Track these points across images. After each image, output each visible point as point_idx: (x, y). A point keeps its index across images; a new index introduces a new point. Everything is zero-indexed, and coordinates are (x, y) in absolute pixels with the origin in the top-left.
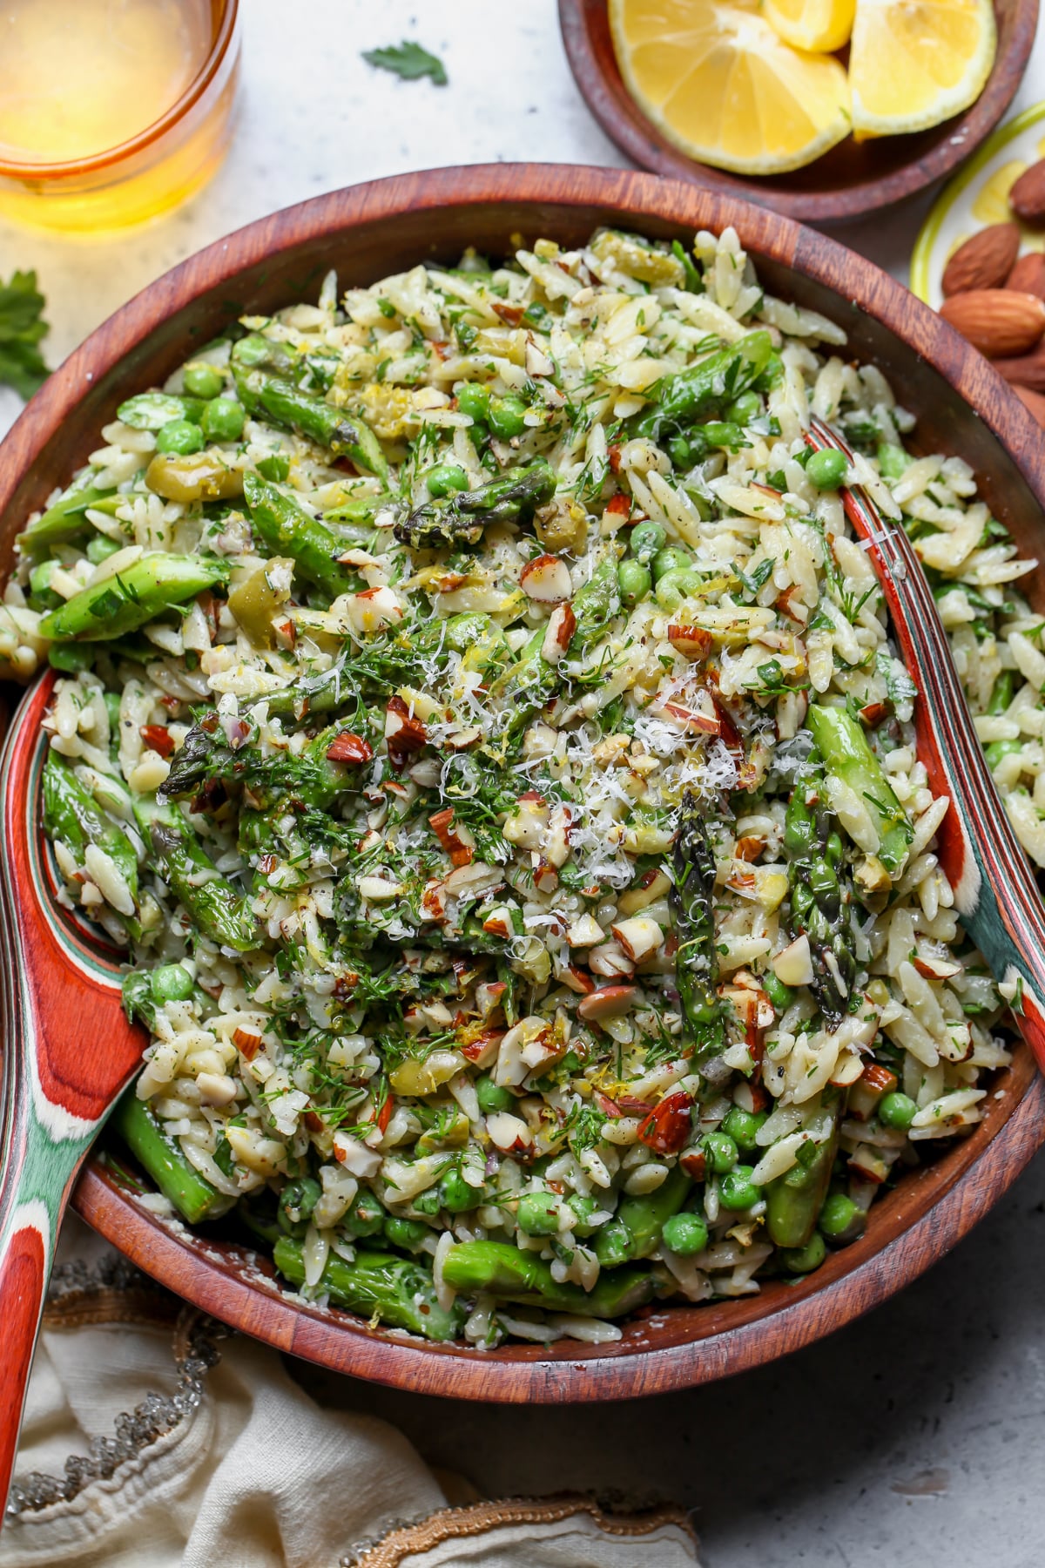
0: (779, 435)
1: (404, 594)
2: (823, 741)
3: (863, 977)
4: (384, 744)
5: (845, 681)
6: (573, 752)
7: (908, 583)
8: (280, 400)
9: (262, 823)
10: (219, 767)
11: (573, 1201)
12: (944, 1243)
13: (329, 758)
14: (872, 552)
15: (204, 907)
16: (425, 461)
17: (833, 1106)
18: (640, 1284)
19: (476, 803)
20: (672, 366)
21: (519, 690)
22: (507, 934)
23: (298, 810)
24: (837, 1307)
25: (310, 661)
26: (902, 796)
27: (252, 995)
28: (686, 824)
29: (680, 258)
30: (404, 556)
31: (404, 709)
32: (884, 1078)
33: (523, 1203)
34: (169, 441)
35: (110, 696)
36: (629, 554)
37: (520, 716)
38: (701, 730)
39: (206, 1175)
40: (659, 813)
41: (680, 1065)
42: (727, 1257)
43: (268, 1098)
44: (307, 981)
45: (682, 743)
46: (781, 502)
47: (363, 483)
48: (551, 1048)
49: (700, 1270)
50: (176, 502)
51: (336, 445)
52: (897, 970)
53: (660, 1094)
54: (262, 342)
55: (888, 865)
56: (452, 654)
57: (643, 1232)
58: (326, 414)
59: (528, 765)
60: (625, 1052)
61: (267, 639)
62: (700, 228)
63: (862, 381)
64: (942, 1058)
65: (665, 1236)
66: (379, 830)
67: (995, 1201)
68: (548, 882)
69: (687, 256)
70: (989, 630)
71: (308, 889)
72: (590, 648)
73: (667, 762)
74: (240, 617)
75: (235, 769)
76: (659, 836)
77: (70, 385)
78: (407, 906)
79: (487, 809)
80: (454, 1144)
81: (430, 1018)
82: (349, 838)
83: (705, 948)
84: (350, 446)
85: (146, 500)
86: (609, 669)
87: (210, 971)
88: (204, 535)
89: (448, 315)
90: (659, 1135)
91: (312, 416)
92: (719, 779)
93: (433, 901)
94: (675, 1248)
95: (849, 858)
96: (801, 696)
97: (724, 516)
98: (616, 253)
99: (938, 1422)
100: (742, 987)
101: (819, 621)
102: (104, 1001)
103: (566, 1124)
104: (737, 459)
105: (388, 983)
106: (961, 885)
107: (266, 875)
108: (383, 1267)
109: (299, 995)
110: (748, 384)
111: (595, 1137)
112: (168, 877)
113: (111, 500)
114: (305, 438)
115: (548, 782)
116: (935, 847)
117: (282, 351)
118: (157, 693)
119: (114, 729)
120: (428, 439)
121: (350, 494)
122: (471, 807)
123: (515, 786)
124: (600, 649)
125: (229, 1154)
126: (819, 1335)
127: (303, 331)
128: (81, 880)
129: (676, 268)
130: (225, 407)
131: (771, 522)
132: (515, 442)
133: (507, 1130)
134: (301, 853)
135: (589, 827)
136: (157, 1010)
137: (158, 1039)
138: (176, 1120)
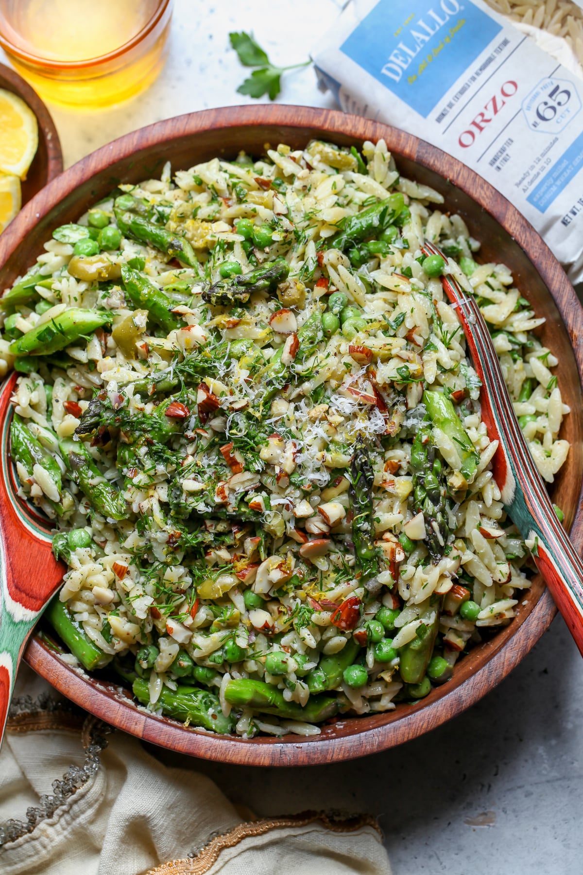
0: (408, 248)
1: (207, 330)
2: (431, 409)
3: (452, 537)
4: (196, 409)
5: (443, 378)
6: (297, 414)
7: (477, 326)
8: (141, 227)
9: (130, 451)
10: (107, 420)
11: (296, 656)
12: (495, 680)
13: (166, 415)
14: (458, 310)
15: (97, 497)
16: (219, 259)
17: (436, 606)
18: (331, 704)
19: (246, 439)
20: (351, 211)
21: (269, 379)
22: (261, 510)
23: (149, 443)
24: (438, 714)
25: (156, 364)
26: (474, 440)
27: (123, 544)
28: (358, 451)
29: (355, 156)
30: (207, 309)
31: (207, 389)
32: (463, 592)
33: (269, 657)
34: (81, 249)
35: (47, 386)
36: (328, 310)
37: (269, 393)
38: (366, 402)
39: (97, 643)
40: (344, 446)
41: (354, 582)
42: (378, 689)
43: (131, 600)
44: (153, 535)
45: (356, 408)
46: (409, 283)
47: (185, 271)
48: (285, 572)
49: (363, 697)
50: (84, 281)
51: (170, 251)
52: (470, 534)
53: (343, 598)
54: (130, 198)
55: (466, 476)
56: (233, 361)
57: (333, 675)
58: (165, 234)
59: (273, 420)
60: (325, 575)
61: (133, 353)
62: (366, 140)
63: (452, 223)
64: (494, 582)
65: (345, 677)
66: (193, 455)
67: (523, 658)
68: (284, 482)
69: (359, 155)
70: (519, 356)
71: (154, 487)
72: (307, 358)
73: (348, 419)
74: (119, 342)
75: (116, 420)
76: (344, 459)
77: (27, 220)
78: (207, 495)
79: (252, 443)
80: (231, 625)
81: (219, 557)
82: (177, 459)
83: (368, 518)
84: (178, 252)
85: (68, 280)
86: (317, 369)
87: (100, 533)
88: (99, 299)
89: (231, 184)
90: (342, 620)
91: (157, 235)
92: (376, 428)
93: (222, 492)
94: (350, 683)
95: (445, 473)
96: (420, 385)
97: (378, 290)
98: (321, 152)
99: (490, 786)
100: (387, 541)
101: (430, 346)
102: (42, 548)
103: (292, 614)
104: (386, 260)
105: (197, 538)
106: (505, 488)
107: (132, 479)
108: (192, 693)
109: (149, 544)
110: (391, 221)
111: (308, 621)
112: (78, 481)
113: (49, 280)
114: (154, 248)
115: (284, 429)
116: (491, 468)
117: (142, 203)
118: (73, 385)
119: (49, 404)
120: (220, 248)
121: (178, 277)
122: (243, 441)
123: (266, 431)
124: (312, 359)
125: (110, 631)
126: (428, 730)
127: (153, 193)
128: (31, 483)
129: (352, 161)
130: (111, 231)
131: (404, 293)
132: (267, 249)
133: (260, 618)
134: (151, 467)
135: (306, 452)
136: (72, 553)
137: (72, 569)
138: (81, 613)
